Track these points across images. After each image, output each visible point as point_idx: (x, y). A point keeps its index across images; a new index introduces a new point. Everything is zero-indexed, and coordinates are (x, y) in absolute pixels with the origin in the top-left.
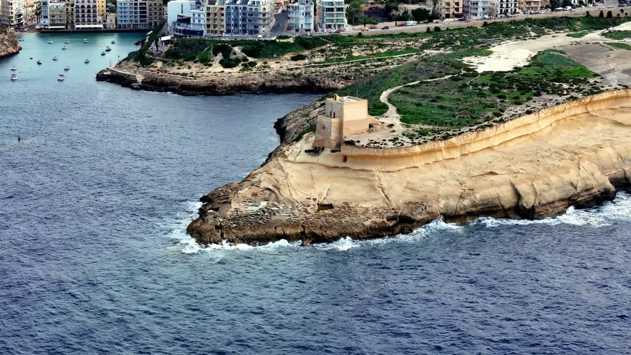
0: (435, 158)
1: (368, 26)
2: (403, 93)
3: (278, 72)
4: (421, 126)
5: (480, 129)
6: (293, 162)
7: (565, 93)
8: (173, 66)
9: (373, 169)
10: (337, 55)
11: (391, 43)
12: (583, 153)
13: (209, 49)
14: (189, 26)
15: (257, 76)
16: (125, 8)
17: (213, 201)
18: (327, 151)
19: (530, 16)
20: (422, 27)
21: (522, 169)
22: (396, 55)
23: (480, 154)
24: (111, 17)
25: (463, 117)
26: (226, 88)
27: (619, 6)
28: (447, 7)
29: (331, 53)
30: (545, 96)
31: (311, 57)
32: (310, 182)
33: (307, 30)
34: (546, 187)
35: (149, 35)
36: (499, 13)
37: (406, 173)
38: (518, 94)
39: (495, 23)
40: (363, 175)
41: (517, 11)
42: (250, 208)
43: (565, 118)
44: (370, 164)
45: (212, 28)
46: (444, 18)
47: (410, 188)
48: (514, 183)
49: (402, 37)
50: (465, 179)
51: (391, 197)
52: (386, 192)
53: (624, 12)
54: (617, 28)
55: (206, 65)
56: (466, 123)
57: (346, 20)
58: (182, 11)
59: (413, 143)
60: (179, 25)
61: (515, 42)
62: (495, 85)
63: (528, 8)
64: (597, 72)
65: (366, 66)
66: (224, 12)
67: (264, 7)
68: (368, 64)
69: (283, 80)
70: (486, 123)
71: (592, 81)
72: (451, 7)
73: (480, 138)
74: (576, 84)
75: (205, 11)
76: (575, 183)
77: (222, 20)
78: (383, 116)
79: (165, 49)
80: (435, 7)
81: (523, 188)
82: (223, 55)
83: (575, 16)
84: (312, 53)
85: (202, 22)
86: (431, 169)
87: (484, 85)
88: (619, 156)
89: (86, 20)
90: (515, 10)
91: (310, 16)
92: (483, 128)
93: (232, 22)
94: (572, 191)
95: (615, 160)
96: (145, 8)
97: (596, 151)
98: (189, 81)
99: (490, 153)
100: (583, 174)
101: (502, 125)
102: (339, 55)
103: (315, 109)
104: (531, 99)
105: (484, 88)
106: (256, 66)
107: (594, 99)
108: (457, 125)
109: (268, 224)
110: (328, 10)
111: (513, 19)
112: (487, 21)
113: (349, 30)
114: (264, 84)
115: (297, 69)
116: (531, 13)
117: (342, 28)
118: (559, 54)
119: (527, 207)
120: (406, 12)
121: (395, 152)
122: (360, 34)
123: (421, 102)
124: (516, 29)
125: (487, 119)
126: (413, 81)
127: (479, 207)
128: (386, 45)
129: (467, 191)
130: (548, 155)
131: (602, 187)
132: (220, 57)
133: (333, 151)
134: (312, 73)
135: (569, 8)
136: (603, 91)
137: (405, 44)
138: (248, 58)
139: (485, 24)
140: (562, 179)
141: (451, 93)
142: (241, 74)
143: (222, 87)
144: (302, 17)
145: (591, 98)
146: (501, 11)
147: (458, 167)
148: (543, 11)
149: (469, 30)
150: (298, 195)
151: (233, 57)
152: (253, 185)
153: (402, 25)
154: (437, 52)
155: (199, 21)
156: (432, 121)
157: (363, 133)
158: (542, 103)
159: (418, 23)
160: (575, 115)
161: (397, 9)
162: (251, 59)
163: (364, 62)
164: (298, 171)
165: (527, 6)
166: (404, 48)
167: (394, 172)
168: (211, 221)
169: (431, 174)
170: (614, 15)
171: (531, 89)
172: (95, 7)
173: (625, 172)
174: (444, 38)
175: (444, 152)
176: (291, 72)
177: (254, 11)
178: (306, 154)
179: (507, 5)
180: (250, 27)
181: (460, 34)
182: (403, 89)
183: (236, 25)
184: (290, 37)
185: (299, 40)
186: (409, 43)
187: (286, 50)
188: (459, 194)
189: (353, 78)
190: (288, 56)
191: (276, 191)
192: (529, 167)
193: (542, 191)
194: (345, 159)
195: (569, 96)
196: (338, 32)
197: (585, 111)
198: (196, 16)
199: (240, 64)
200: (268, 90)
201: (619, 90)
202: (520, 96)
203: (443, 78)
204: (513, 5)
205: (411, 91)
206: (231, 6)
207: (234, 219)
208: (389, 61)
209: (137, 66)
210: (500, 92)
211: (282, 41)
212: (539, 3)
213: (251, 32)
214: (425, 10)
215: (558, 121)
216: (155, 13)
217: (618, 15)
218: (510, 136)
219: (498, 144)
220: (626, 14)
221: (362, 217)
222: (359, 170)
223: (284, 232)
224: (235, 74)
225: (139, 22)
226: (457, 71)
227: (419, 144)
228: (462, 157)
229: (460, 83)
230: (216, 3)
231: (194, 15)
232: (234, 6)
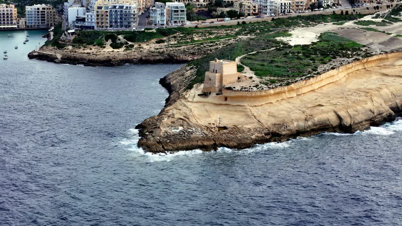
0: (282, 97)
1: (200, 22)
2: (249, 58)
3: (149, 51)
4: (270, 78)
5: (307, 79)
6: (191, 102)
7: (351, 56)
8: (80, 48)
9: (246, 105)
10: (184, 39)
11: (216, 32)
12: (371, 92)
13: (102, 37)
14: (84, 23)
15: (136, 53)
16: (31, 14)
17: (147, 127)
18: (213, 95)
19: (299, 14)
20: (234, 22)
21: (338, 102)
22: (221, 39)
23: (308, 94)
24: (22, 21)
25: (294, 72)
26: (117, 61)
27: (352, 8)
28: (248, 9)
29: (180, 38)
30: (338, 58)
31: (169, 41)
32: (207, 114)
33: (162, 25)
34: (355, 113)
35: (52, 31)
36: (280, 12)
37: (266, 107)
38: (322, 58)
39: (279, 19)
40: (240, 109)
41: (291, 11)
42: (173, 130)
43: (352, 72)
44: (242, 102)
45: (100, 24)
46: (246, 16)
47: (271, 115)
48: (336, 111)
49: (223, 28)
50: (304, 109)
51: (262, 121)
52: (257, 118)
53: (356, 12)
54: (362, 19)
55: (101, 47)
56: (297, 75)
57: (186, 18)
58: (78, 14)
59: (269, 88)
60: (77, 23)
61: (302, 28)
62: (306, 53)
63: (297, 9)
64: (364, 44)
65: (204, 46)
66: (108, 14)
67: (134, 10)
68: (205, 45)
69: (153, 55)
70: (309, 75)
71: (364, 49)
72: (251, 9)
73: (307, 84)
74: (355, 52)
75: (95, 13)
76: (372, 110)
77: (107, 19)
78: (243, 73)
79: (72, 38)
80: (241, 9)
81: (342, 114)
82: (112, 41)
83: (326, 14)
84: (169, 38)
85: (93, 20)
86: (281, 104)
87: (298, 53)
88: (392, 94)
89: (6, 22)
90: (290, 10)
91: (164, 16)
92: (309, 78)
93: (114, 20)
94: (372, 115)
95: (390, 96)
96: (44, 14)
97: (379, 91)
98: (92, 57)
99: (313, 94)
100: (376, 105)
101: (319, 76)
102: (186, 40)
103: (187, 71)
104: (331, 60)
105: (299, 55)
106: (134, 47)
107: (369, 60)
108: (292, 76)
109: (189, 139)
110: (175, 11)
111: (290, 16)
112: (274, 17)
113: (188, 24)
114: (141, 58)
115: (160, 48)
116: (299, 13)
117: (184, 23)
118: (334, 34)
119: (347, 125)
120: (222, 13)
121: (259, 94)
122: (196, 26)
123: (264, 64)
124: (292, 22)
125: (309, 73)
126: (252, 52)
127: (318, 126)
128: (214, 33)
129: (309, 116)
130: (350, 94)
131: (388, 112)
132: (110, 42)
133: (217, 94)
134: (171, 51)
135: (322, 9)
136: (373, 55)
137: (225, 32)
138: (128, 42)
139: (273, 19)
140: (364, 108)
141: (280, 58)
142: (125, 53)
143: (115, 61)
144: (158, 16)
145: (367, 60)
146: (281, 11)
147: (297, 102)
148: (307, 11)
149: (264, 23)
150: (201, 122)
151: (118, 42)
152: (169, 117)
153: (221, 21)
154: (246, 37)
155: (91, 20)
156: (275, 75)
157: (234, 82)
158: (339, 63)
159: (231, 19)
160: (358, 70)
161: (216, 11)
162: (130, 43)
163: (202, 44)
164: (196, 107)
165: (297, 8)
166: (225, 35)
167: (258, 106)
168: (152, 139)
169: (281, 107)
170: (350, 13)
171: (329, 55)
172: (11, 14)
173: (397, 104)
174: (249, 28)
175: (287, 94)
176: (157, 51)
177: (127, 13)
178: (199, 97)
179: (285, 7)
180: (125, 23)
181: (259, 26)
182: (248, 56)
183: (116, 22)
184: (153, 29)
185: (159, 30)
186: (228, 32)
187: (152, 37)
188: (305, 118)
189: (197, 54)
190: (154, 41)
191: (187, 120)
192: (342, 101)
193: (354, 115)
194: (226, 99)
195: (353, 58)
196: (182, 25)
197: (363, 68)
198: (89, 16)
199: (124, 46)
200: (144, 62)
201: (383, 54)
202: (324, 59)
203: (270, 50)
204: (288, 7)
205: (253, 57)
206: (113, 10)
207: (166, 137)
208: (218, 43)
209: (55, 49)
210: (310, 57)
211: (148, 31)
212: (304, 6)
213: (126, 27)
214: (235, 11)
215: (348, 74)
216: (51, 18)
217: (352, 13)
218: (324, 83)
219: (317, 88)
220: (357, 12)
221: (248, 133)
222: (237, 106)
223: (203, 144)
224: (121, 52)
225: (40, 24)
226: (277, 45)
227: (273, 88)
228: (298, 96)
229: (283, 52)
230: (103, 8)
231: (88, 16)
232: (114, 10)
